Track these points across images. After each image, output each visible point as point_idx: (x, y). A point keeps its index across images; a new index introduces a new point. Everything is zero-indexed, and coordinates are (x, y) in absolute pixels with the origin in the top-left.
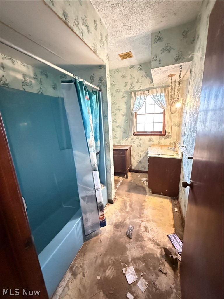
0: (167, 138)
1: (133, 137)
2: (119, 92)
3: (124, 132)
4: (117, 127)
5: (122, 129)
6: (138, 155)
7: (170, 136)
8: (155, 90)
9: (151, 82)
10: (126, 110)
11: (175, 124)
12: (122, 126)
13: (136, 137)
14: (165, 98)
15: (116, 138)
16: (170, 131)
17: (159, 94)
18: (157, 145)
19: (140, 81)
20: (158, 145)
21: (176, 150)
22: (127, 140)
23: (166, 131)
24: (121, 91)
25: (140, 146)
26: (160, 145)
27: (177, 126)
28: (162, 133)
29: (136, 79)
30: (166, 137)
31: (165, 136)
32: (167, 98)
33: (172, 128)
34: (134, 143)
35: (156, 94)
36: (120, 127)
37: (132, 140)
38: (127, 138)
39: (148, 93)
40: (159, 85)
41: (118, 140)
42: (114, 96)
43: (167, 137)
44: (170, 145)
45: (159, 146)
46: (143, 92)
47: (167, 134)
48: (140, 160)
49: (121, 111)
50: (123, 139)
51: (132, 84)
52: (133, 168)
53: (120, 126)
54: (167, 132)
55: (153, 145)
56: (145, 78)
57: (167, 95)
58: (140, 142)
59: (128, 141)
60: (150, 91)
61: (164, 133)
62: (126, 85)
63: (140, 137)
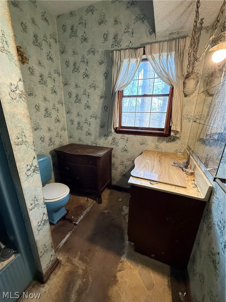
0: (172, 141)
1: (114, 134)
2: (94, 52)
3: (102, 126)
4: (91, 117)
5: (98, 121)
6: (123, 165)
7: (178, 138)
8: (157, 45)
9: (152, 30)
10: (104, 88)
11: (189, 117)
12: (99, 115)
13: (120, 135)
14: (176, 63)
15: (89, 134)
16: (179, 130)
17: (165, 54)
18: (153, 151)
19: (131, 30)
20: (155, 152)
21: (190, 171)
22: (106, 139)
23: (172, 129)
24: (98, 52)
25: (126, 151)
26: (159, 153)
27: (192, 121)
28: (164, 132)
29: (124, 26)
30: (170, 140)
31: (169, 137)
32: (179, 63)
33: (183, 124)
34: (116, 144)
35: (158, 54)
36: (96, 118)
37: (114, 139)
38: (106, 136)
39: (144, 54)
40: (165, 37)
41: (92, 138)
42: (86, 61)
43: (172, 139)
44: (175, 154)
45: (157, 153)
46: (133, 50)
47: (172, 134)
48: (124, 173)
49: (97, 89)
50: (100, 136)
51: (115, 37)
52: (114, 183)
53: (95, 116)
54: (173, 131)
55: (147, 151)
56: (139, 22)
57: (180, 56)
58: (127, 144)
59: (107, 141)
60: (148, 48)
61: (167, 133)
62: (106, 39)
63: (127, 136)
